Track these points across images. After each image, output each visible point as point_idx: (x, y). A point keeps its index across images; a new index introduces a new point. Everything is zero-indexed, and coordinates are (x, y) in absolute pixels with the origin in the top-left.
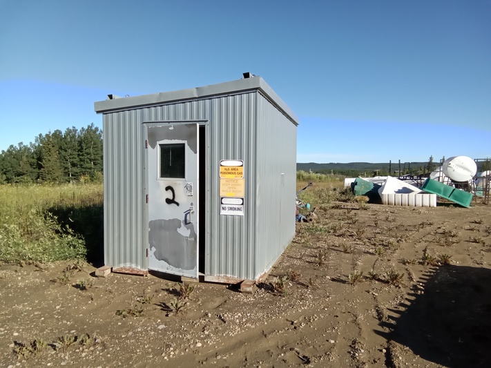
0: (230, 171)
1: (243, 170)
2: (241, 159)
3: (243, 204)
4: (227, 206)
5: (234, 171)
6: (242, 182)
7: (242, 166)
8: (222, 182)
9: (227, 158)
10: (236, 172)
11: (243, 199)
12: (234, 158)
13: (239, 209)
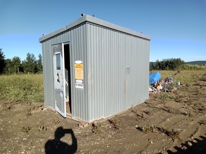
0: (78, 66)
1: (82, 65)
2: (81, 60)
3: (83, 83)
4: (77, 84)
5: (79, 66)
6: (82, 71)
7: (82, 63)
8: (76, 71)
9: (77, 60)
10: (80, 66)
11: (83, 80)
12: (79, 60)
13: (82, 85)
